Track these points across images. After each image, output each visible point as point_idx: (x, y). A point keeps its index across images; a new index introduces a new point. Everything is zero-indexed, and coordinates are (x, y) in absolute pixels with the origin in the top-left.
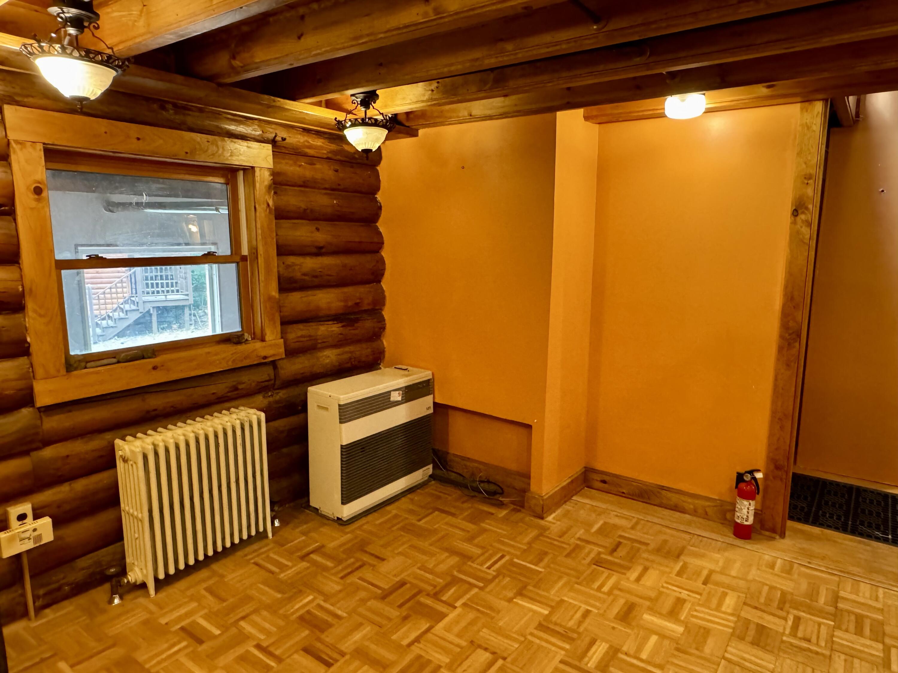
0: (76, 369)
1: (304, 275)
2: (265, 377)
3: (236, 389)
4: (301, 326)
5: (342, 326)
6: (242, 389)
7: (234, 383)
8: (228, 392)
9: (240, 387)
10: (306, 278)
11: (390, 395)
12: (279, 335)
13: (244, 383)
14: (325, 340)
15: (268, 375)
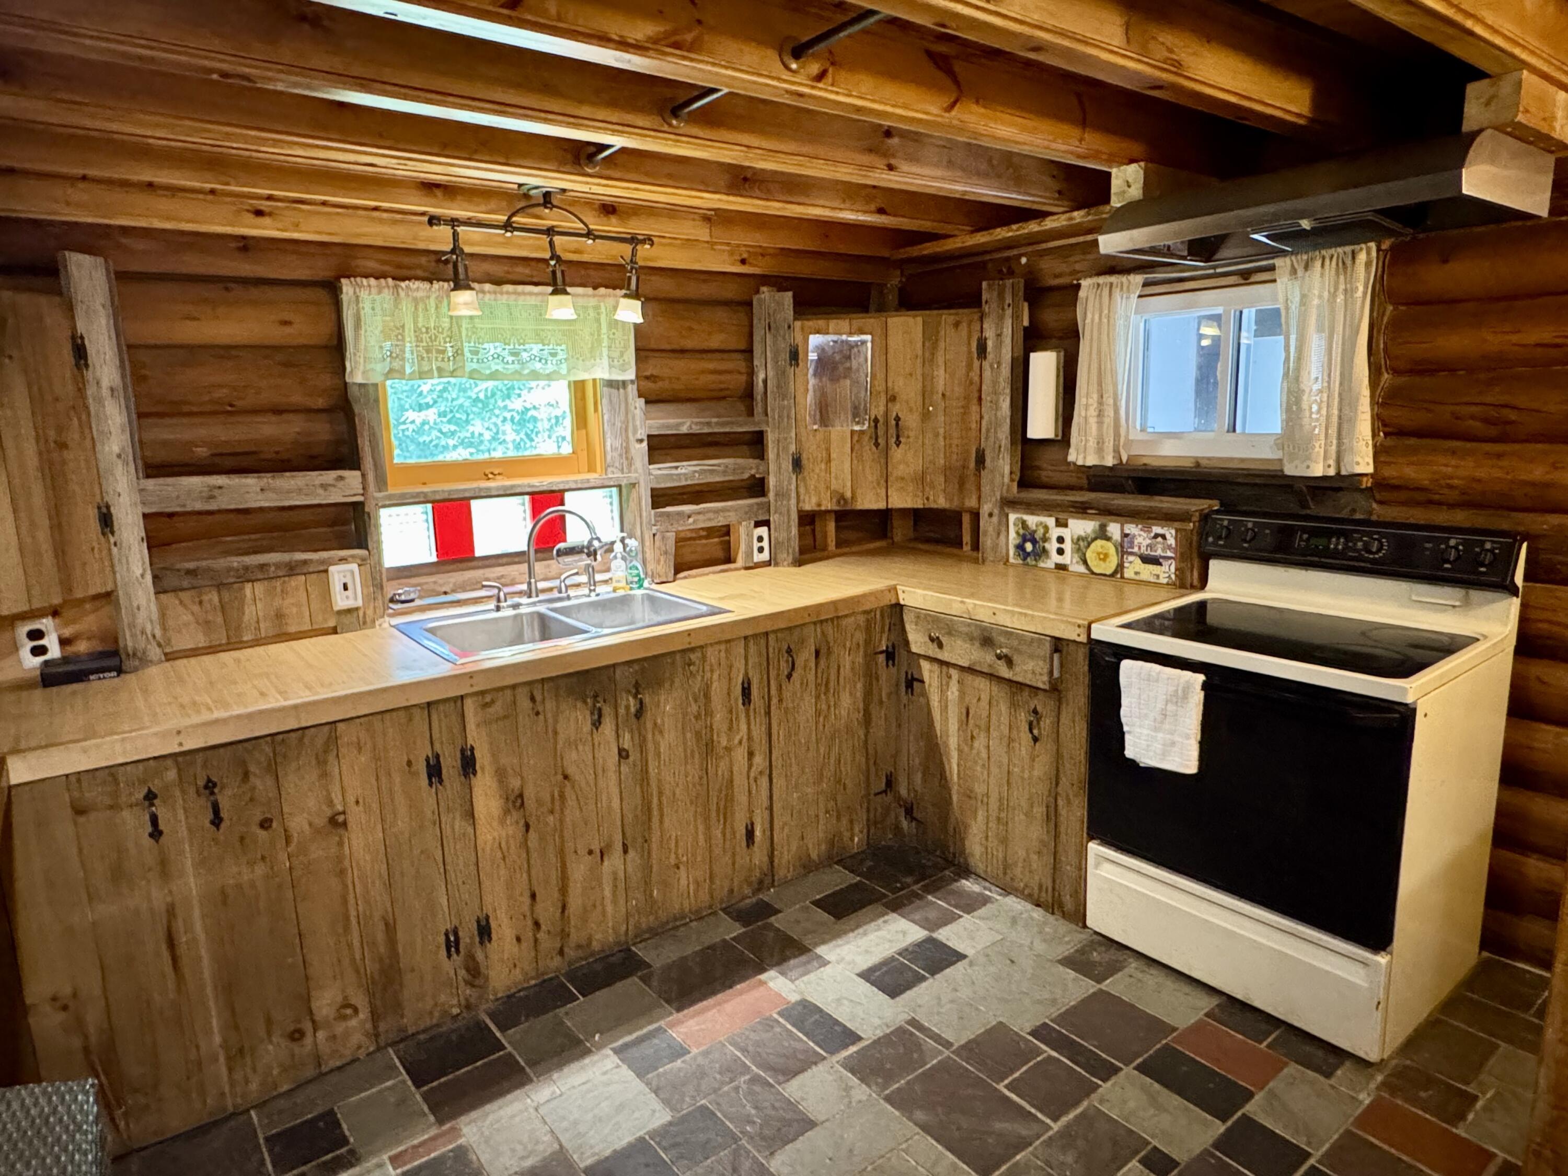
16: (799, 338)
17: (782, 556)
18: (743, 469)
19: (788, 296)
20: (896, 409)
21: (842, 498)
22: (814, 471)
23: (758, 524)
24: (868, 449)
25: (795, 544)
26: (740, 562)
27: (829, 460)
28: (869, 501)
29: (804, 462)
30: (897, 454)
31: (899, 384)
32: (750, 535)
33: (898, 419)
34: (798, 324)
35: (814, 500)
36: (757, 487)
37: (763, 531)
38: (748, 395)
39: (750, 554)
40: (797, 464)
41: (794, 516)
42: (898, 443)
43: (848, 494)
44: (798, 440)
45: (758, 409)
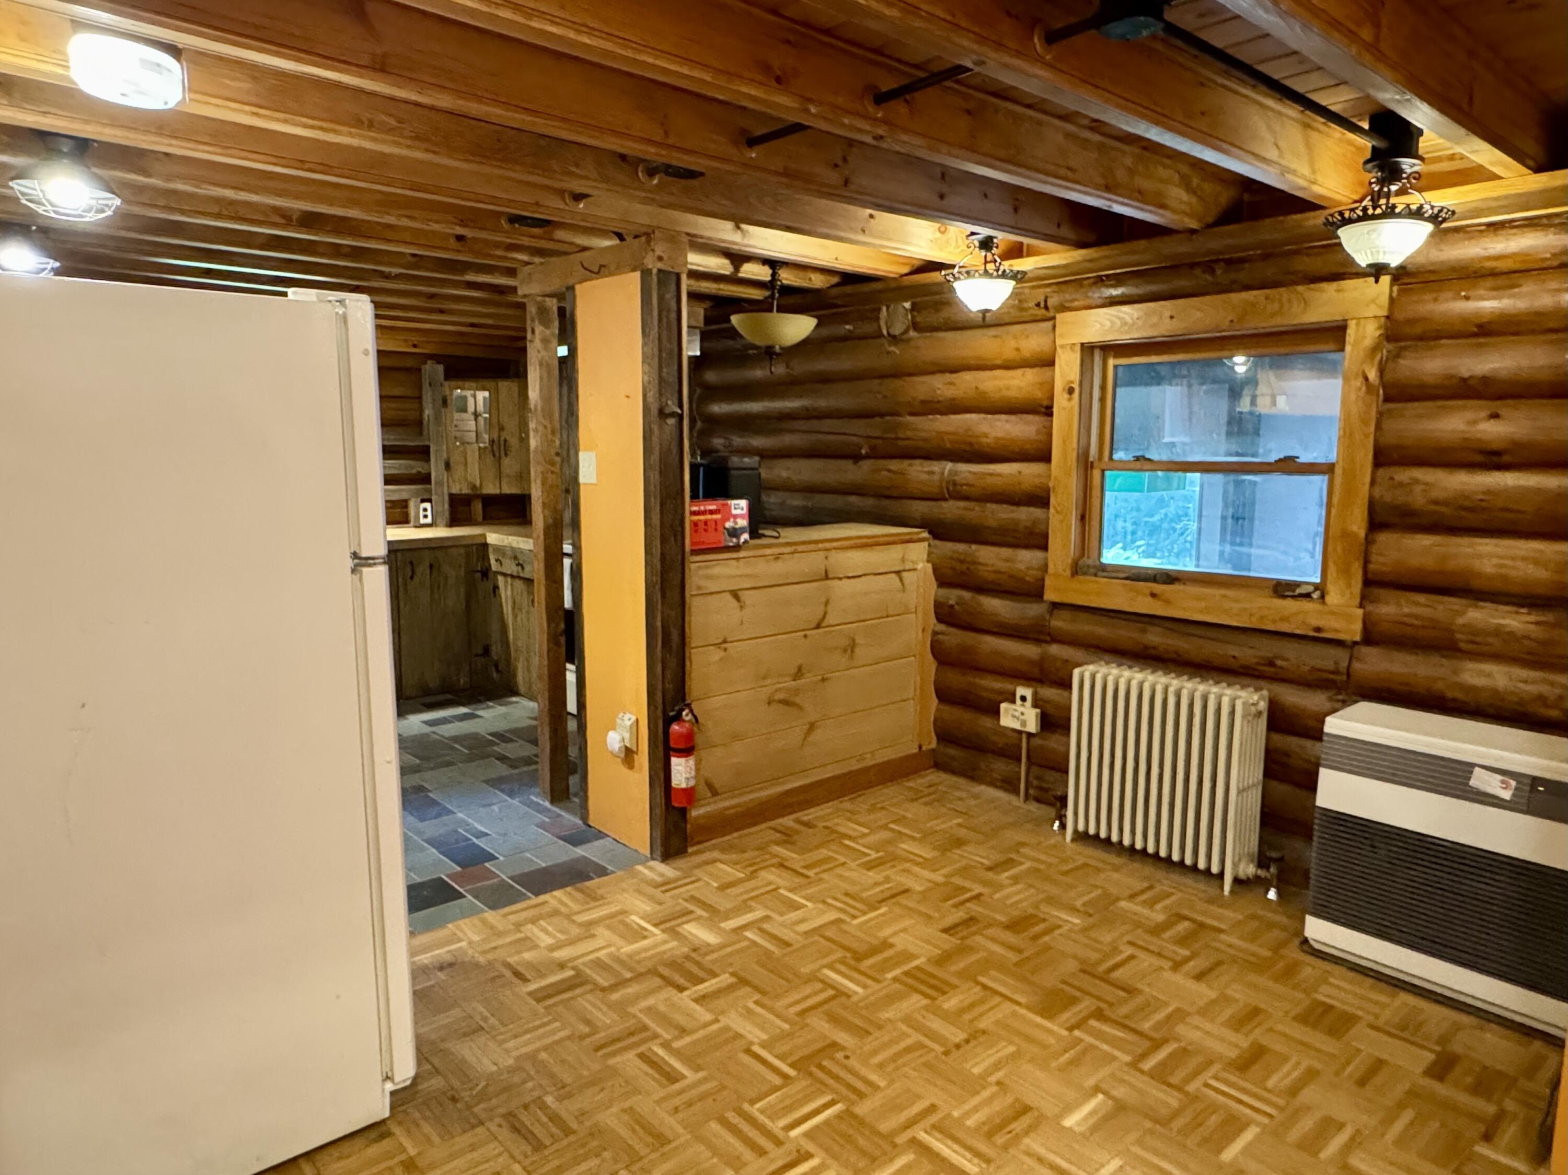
0: (1085, 574)
1: (1436, 502)
2: (1329, 665)
3: (1271, 664)
4: (1422, 598)
5: (1537, 623)
6: (1281, 668)
7: (1270, 655)
8: (1258, 664)
9: (1279, 663)
10: (1443, 509)
11: (1472, 772)
12: (1357, 601)
13: (1287, 660)
14: (1478, 639)
15: (1336, 663)
16: (447, 392)
17: (439, 520)
18: (412, 468)
19: (440, 368)
20: (504, 435)
21: (474, 487)
22: (458, 472)
23: (423, 501)
24: (489, 459)
25: (447, 514)
26: (412, 524)
27: (466, 464)
28: (491, 489)
29: (452, 465)
30: (506, 461)
31: (505, 420)
32: (418, 508)
33: (505, 441)
34: (447, 384)
35: (458, 487)
36: (425, 479)
37: (427, 505)
38: (419, 423)
39: (417, 518)
40: (448, 466)
41: (446, 498)
42: (506, 455)
43: (478, 483)
44: (448, 452)
45: (425, 433)
